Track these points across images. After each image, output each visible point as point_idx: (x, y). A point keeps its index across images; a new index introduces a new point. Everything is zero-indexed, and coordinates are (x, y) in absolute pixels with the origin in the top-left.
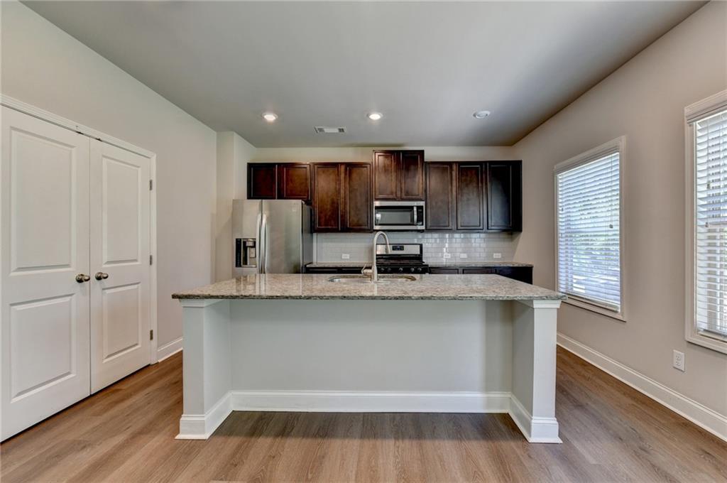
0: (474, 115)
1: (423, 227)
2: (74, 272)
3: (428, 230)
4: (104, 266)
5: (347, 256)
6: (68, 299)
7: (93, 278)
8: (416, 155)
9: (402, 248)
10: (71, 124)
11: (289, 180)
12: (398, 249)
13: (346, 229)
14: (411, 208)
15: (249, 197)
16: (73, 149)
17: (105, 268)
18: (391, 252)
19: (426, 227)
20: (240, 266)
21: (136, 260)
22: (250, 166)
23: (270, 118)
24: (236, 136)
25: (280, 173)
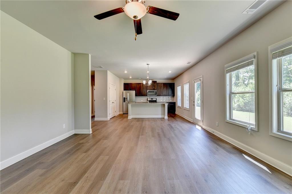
1: (156, 95)
3: (157, 96)
5: (142, 101)
9: (153, 99)
11: (132, 86)
13: (142, 96)
14: (154, 92)
15: (124, 90)
18: (151, 100)
20: (125, 102)
22: (124, 84)
23: (126, 72)
24: (123, 79)
25: (130, 85)
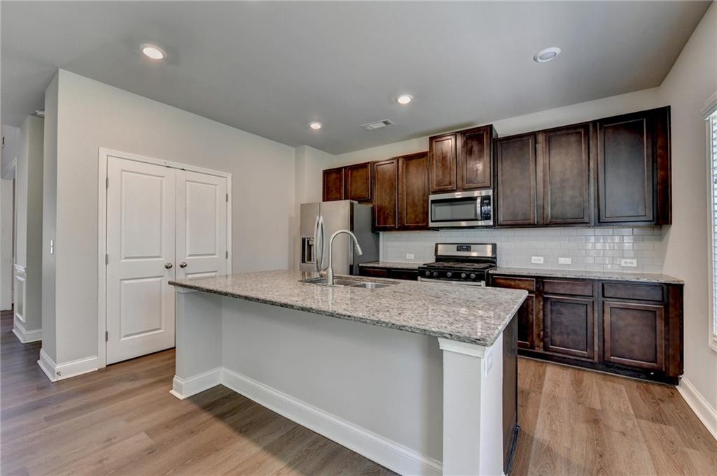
0: (535, 59)
1: (491, 223)
2: (164, 261)
3: (498, 226)
4: (187, 258)
6: (159, 279)
7: (178, 266)
8: (481, 132)
10: (162, 162)
11: (354, 181)
12: (464, 250)
13: (403, 227)
14: (474, 199)
16: (164, 179)
17: (187, 259)
19: (494, 222)
20: (305, 262)
21: (214, 255)
22: (325, 172)
23: (316, 126)
24: (307, 147)
25: (346, 177)
